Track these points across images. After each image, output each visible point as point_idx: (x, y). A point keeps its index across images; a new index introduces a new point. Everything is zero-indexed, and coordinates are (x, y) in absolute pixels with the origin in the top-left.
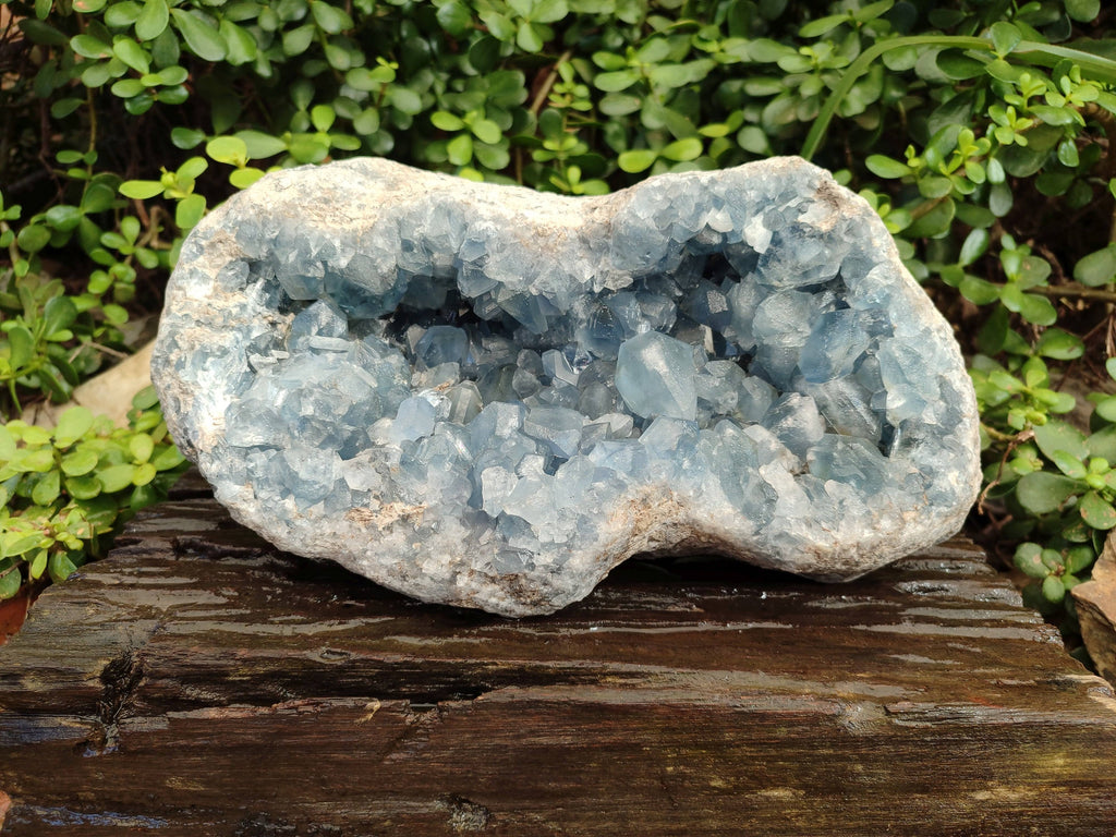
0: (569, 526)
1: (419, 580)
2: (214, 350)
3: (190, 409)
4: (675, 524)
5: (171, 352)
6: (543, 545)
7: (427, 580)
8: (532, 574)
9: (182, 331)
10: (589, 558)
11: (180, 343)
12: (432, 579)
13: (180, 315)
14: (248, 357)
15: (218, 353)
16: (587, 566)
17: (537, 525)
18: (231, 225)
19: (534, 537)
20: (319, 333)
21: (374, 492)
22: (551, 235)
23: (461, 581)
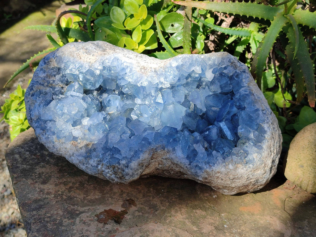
0: (132, 153)
1: (87, 165)
2: (43, 92)
3: (33, 108)
4: (166, 159)
5: (31, 91)
6: (123, 157)
7: (90, 165)
8: (119, 167)
9: (35, 85)
10: (136, 164)
11: (34, 89)
12: (91, 165)
13: (35, 81)
14: (53, 96)
15: (44, 93)
16: (136, 167)
17: (123, 152)
18: (55, 57)
19: (121, 155)
20: (74, 91)
21: (80, 138)
22: (146, 69)
23: (100, 167)
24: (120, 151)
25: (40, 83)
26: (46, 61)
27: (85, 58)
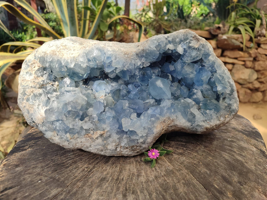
0: (146, 131)
1: (106, 151)
2: (37, 94)
3: (33, 112)
4: (171, 126)
6: (140, 137)
8: (138, 145)
9: (27, 90)
10: (152, 138)
11: (27, 93)
12: (110, 150)
14: (47, 95)
15: (39, 95)
17: (138, 132)
18: (37, 58)
19: (138, 135)
20: (68, 86)
21: (91, 129)
22: (129, 54)
23: (118, 150)
24: (136, 132)
25: (31, 87)
26: (29, 64)
27: (68, 54)
